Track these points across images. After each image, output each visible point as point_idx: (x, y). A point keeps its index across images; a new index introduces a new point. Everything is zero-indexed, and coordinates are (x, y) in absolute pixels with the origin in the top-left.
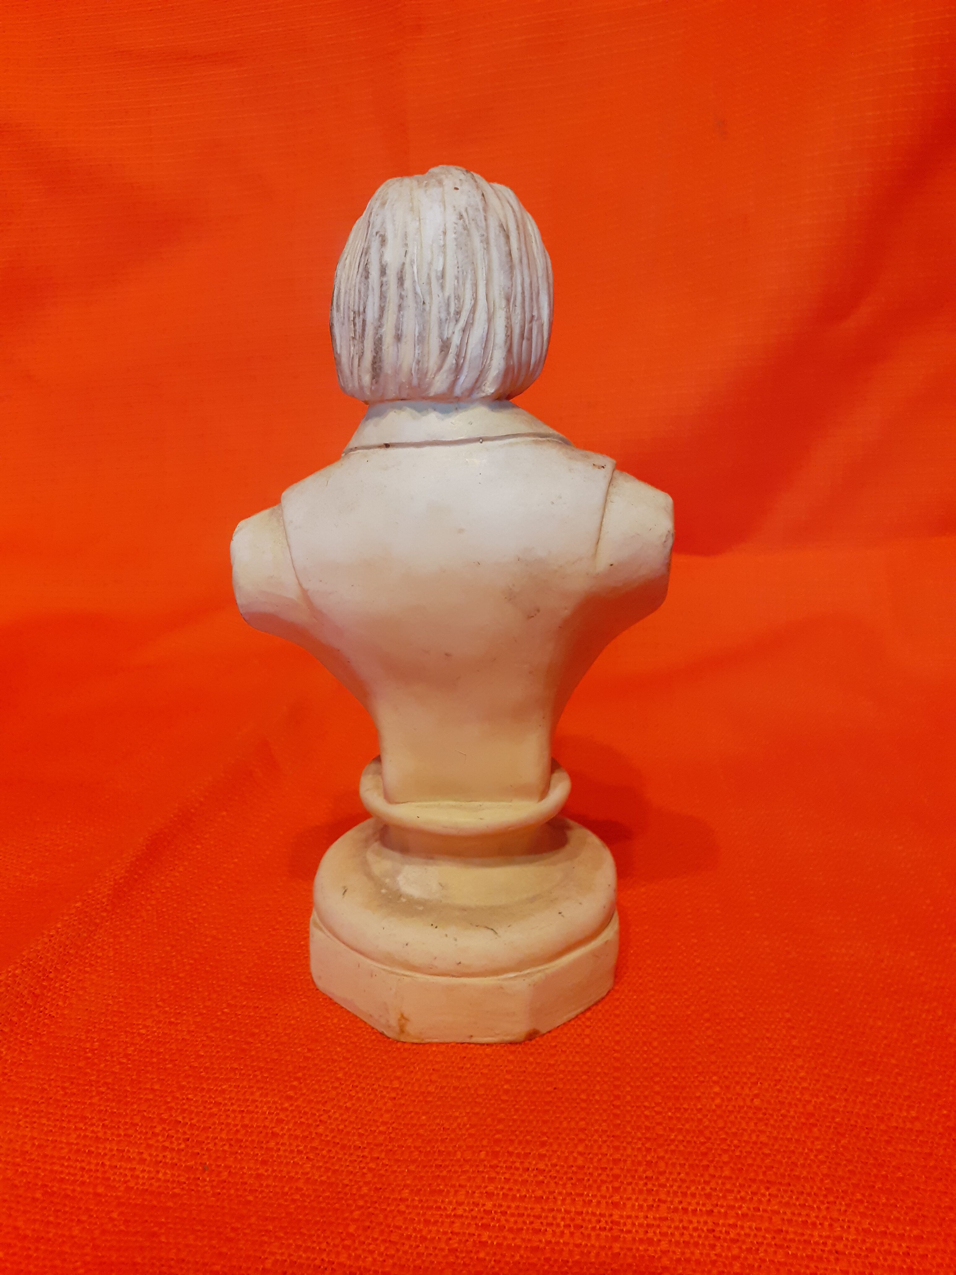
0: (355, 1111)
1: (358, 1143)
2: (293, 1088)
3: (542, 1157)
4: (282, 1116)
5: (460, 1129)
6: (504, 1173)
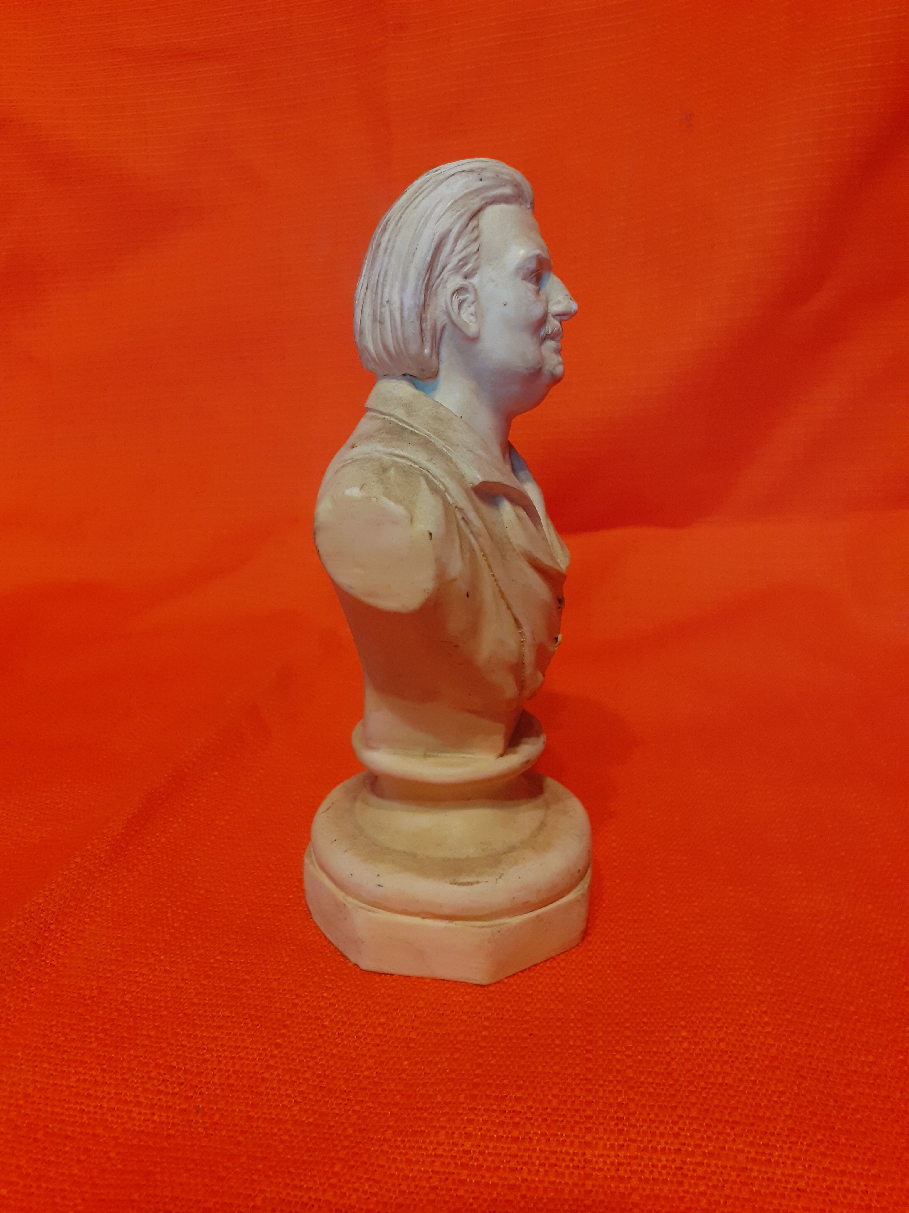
2: (282, 1035)
3: (518, 1099)
5: (441, 1074)
6: (482, 1115)
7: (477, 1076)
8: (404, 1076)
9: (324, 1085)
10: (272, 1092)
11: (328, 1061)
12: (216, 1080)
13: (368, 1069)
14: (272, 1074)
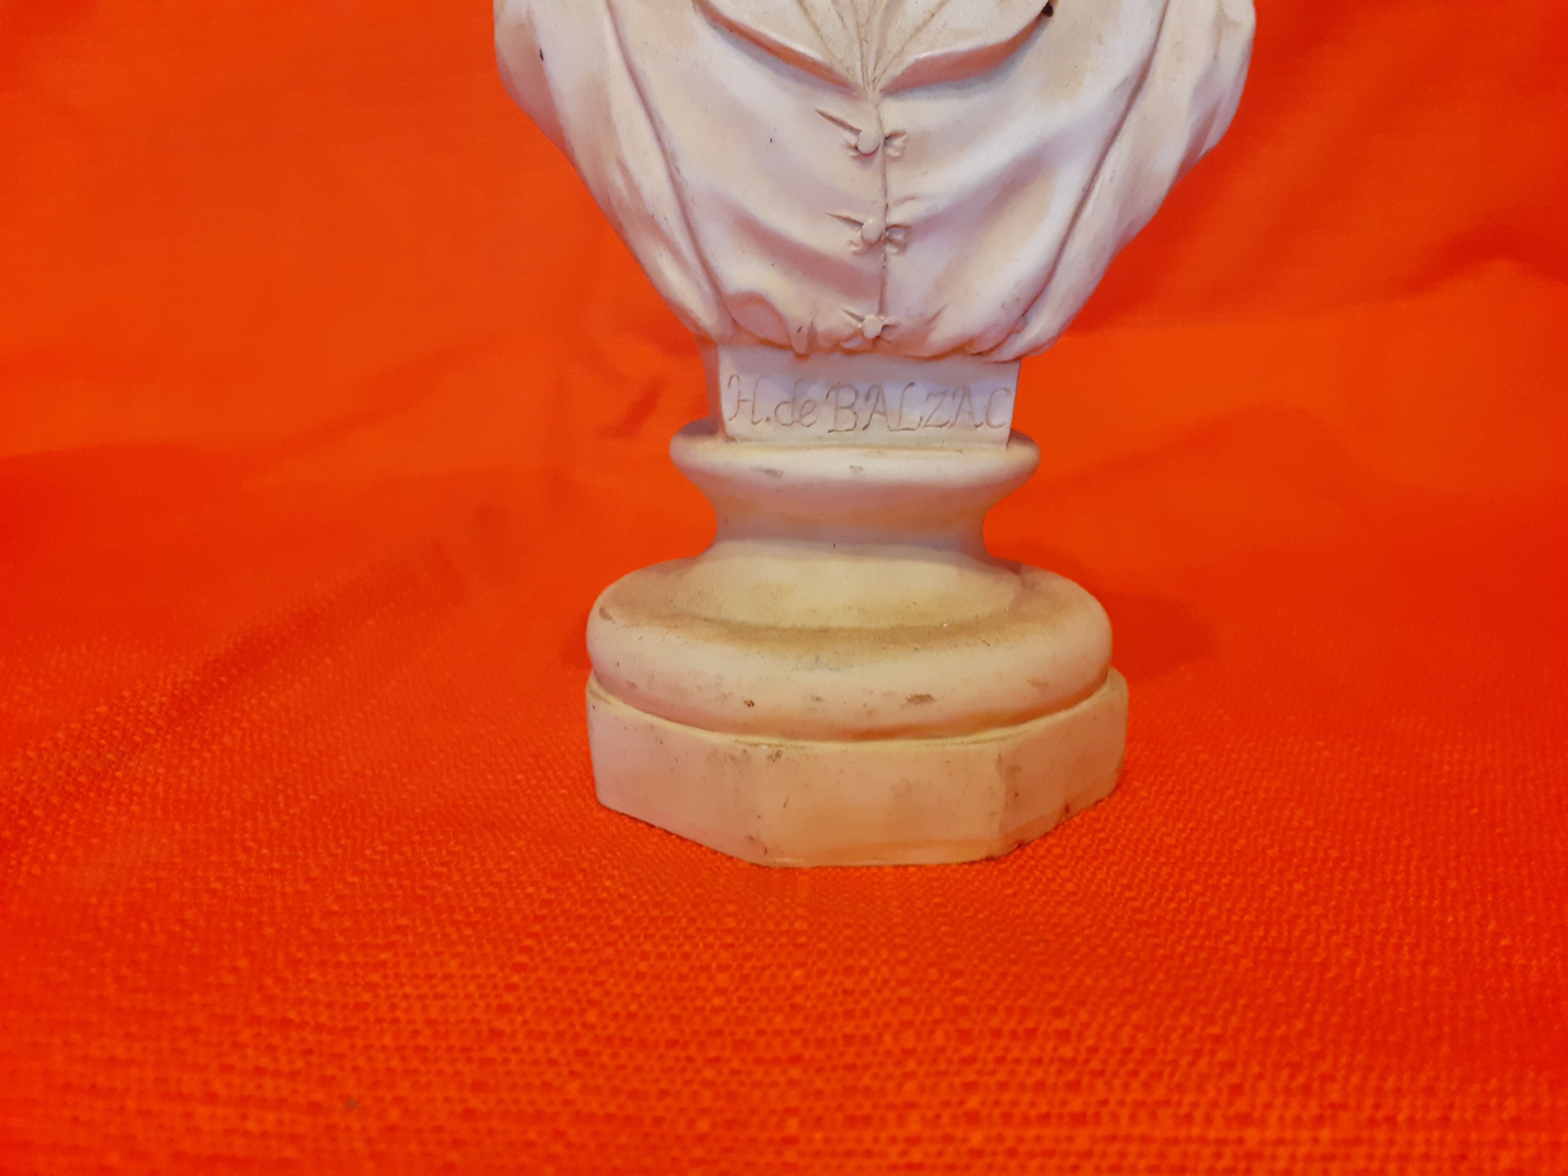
0: (657, 977)
1: (672, 1034)
2: (526, 950)
3: (1063, 1036)
4: (508, 998)
5: (879, 991)
6: (993, 1072)
7: (957, 992)
8: (799, 999)
9: (628, 1033)
10: (514, 1058)
11: (630, 986)
12: (388, 1041)
13: (720, 991)
14: (512, 1022)
